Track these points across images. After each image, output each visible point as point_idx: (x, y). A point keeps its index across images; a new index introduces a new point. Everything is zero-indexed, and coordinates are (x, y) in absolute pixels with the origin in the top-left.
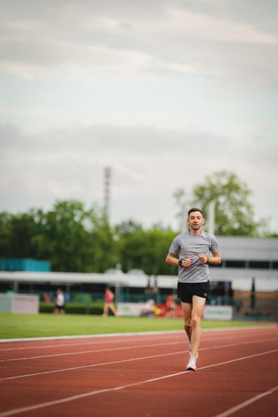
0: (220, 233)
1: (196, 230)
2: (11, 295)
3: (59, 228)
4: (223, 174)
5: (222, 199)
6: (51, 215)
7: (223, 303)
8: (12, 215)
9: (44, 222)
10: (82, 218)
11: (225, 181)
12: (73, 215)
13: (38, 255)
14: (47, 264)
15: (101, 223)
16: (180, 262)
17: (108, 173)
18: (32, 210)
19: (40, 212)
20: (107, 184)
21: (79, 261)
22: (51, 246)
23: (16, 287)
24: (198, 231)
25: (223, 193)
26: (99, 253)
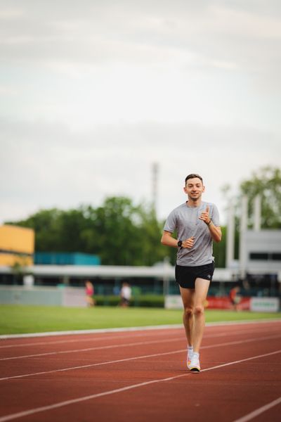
0: (265, 226)
1: (195, 200)
2: (62, 289)
3: (108, 223)
4: (267, 169)
5: (267, 193)
6: (100, 210)
7: (270, 295)
8: (62, 212)
9: (94, 217)
10: (131, 213)
11: (270, 176)
12: (121, 211)
13: (88, 249)
14: (96, 258)
15: (149, 218)
16: (180, 243)
17: (155, 169)
18: (81, 206)
19: (90, 208)
20: (155, 179)
21: (127, 255)
22: (101, 240)
23: (66, 281)
24: (197, 201)
25: (268, 187)
26: (147, 247)
